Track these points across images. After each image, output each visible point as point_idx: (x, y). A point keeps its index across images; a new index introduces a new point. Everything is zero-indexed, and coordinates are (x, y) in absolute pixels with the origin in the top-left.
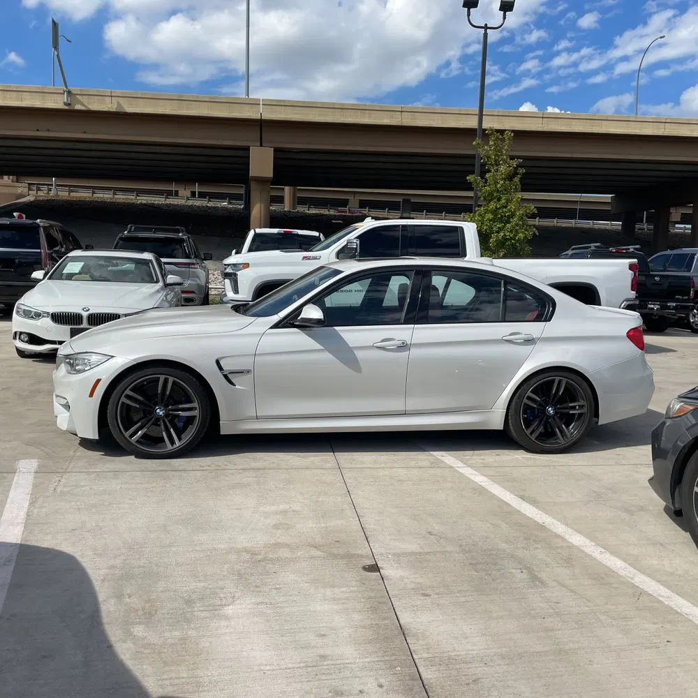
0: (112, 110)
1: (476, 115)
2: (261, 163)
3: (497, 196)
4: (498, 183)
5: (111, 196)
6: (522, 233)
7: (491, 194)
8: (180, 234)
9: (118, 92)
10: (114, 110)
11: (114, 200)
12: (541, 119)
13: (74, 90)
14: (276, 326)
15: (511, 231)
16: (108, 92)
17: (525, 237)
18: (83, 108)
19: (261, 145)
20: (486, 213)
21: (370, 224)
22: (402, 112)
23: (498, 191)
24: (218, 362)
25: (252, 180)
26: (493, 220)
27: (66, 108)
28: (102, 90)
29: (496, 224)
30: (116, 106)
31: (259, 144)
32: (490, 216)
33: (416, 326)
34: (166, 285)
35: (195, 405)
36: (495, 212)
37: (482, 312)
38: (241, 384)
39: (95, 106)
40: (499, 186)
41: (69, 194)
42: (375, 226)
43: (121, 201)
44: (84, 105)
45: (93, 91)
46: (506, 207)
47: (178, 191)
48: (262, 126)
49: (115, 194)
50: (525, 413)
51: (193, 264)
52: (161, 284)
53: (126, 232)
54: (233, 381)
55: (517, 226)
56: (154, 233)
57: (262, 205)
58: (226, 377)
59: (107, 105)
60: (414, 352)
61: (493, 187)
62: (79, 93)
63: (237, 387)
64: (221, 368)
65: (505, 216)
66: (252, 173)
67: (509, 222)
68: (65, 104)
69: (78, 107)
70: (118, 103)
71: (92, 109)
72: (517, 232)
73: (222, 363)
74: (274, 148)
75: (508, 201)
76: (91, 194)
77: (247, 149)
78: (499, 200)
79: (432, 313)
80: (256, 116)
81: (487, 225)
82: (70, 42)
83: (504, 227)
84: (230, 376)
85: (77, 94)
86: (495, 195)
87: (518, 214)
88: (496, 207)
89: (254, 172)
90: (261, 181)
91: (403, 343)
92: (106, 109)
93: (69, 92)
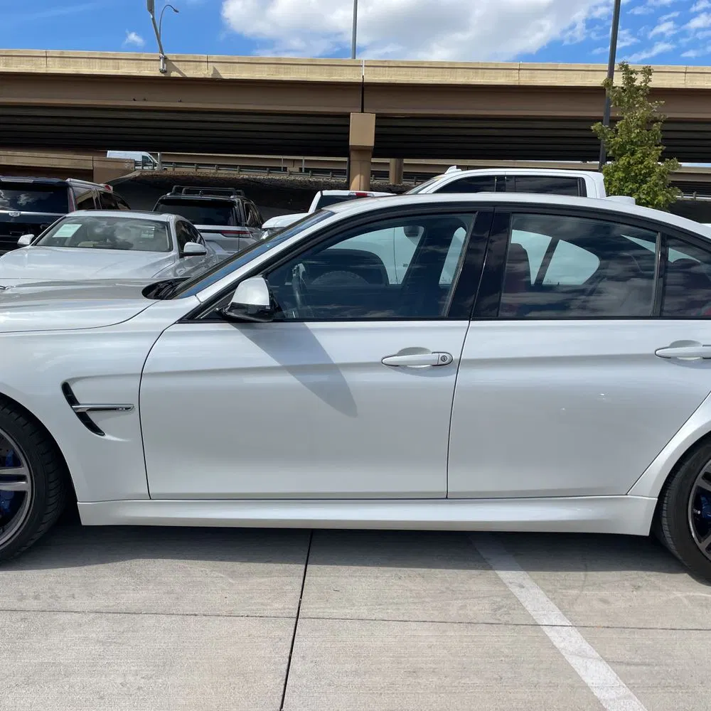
0: (208, 77)
1: (606, 71)
2: (362, 131)
3: (629, 150)
4: (631, 132)
5: (213, 171)
6: (663, 195)
7: (622, 146)
8: (232, 197)
9: (214, 57)
10: (210, 77)
11: (217, 176)
12: (684, 74)
13: (170, 56)
14: (192, 317)
15: (648, 194)
16: (204, 57)
17: (667, 201)
18: (179, 76)
19: (362, 112)
20: (615, 171)
21: (454, 175)
22: (519, 69)
23: (632, 143)
24: (66, 388)
25: (354, 150)
26: (625, 180)
27: (163, 75)
28: (198, 56)
29: (627, 184)
30: (212, 72)
31: (360, 111)
32: (621, 175)
33: (474, 323)
34: (182, 255)
35: (23, 470)
36: (628, 168)
37: (603, 297)
38: (115, 433)
39: (191, 72)
40: (633, 135)
41: (174, 170)
42: (458, 178)
43: (223, 176)
44: (180, 72)
45: (190, 57)
46: (642, 163)
47: (286, 168)
48: (364, 91)
49: (218, 169)
50: (697, 505)
51: (245, 232)
52: (174, 253)
53: (168, 194)
54: (100, 425)
55: (656, 186)
56: (201, 195)
57: (362, 177)
58: (83, 417)
59: (204, 72)
60: (467, 377)
61: (625, 138)
62: (175, 59)
63: (107, 437)
64: (72, 400)
65: (641, 174)
66: (351, 143)
67: (646, 182)
68: (162, 72)
69: (174, 74)
70: (214, 68)
71: (188, 76)
72: (656, 195)
73: (76, 389)
74: (377, 114)
75: (645, 155)
76: (195, 170)
77: (348, 116)
78: (633, 154)
79: (507, 298)
80: (358, 79)
81: (615, 186)
82: (177, 11)
83: (638, 189)
84: (92, 416)
85: (174, 61)
86: (628, 147)
87: (658, 170)
88: (629, 162)
89: (354, 141)
90: (361, 150)
91: (444, 359)
92: (202, 76)
93: (165, 59)
